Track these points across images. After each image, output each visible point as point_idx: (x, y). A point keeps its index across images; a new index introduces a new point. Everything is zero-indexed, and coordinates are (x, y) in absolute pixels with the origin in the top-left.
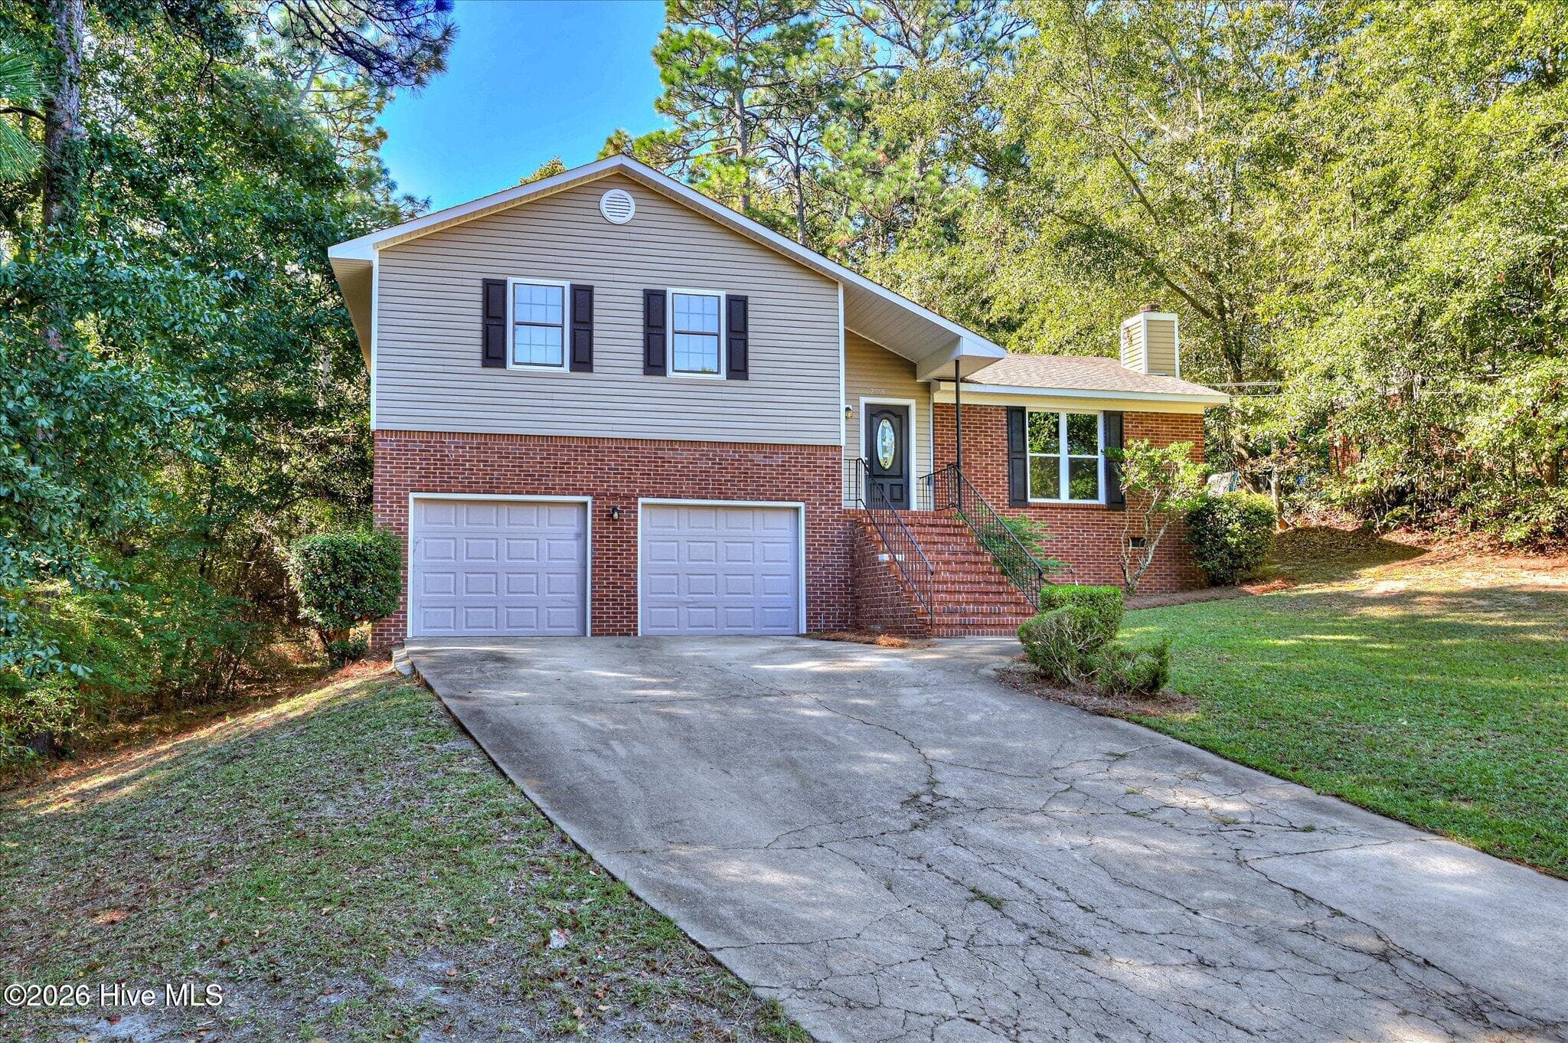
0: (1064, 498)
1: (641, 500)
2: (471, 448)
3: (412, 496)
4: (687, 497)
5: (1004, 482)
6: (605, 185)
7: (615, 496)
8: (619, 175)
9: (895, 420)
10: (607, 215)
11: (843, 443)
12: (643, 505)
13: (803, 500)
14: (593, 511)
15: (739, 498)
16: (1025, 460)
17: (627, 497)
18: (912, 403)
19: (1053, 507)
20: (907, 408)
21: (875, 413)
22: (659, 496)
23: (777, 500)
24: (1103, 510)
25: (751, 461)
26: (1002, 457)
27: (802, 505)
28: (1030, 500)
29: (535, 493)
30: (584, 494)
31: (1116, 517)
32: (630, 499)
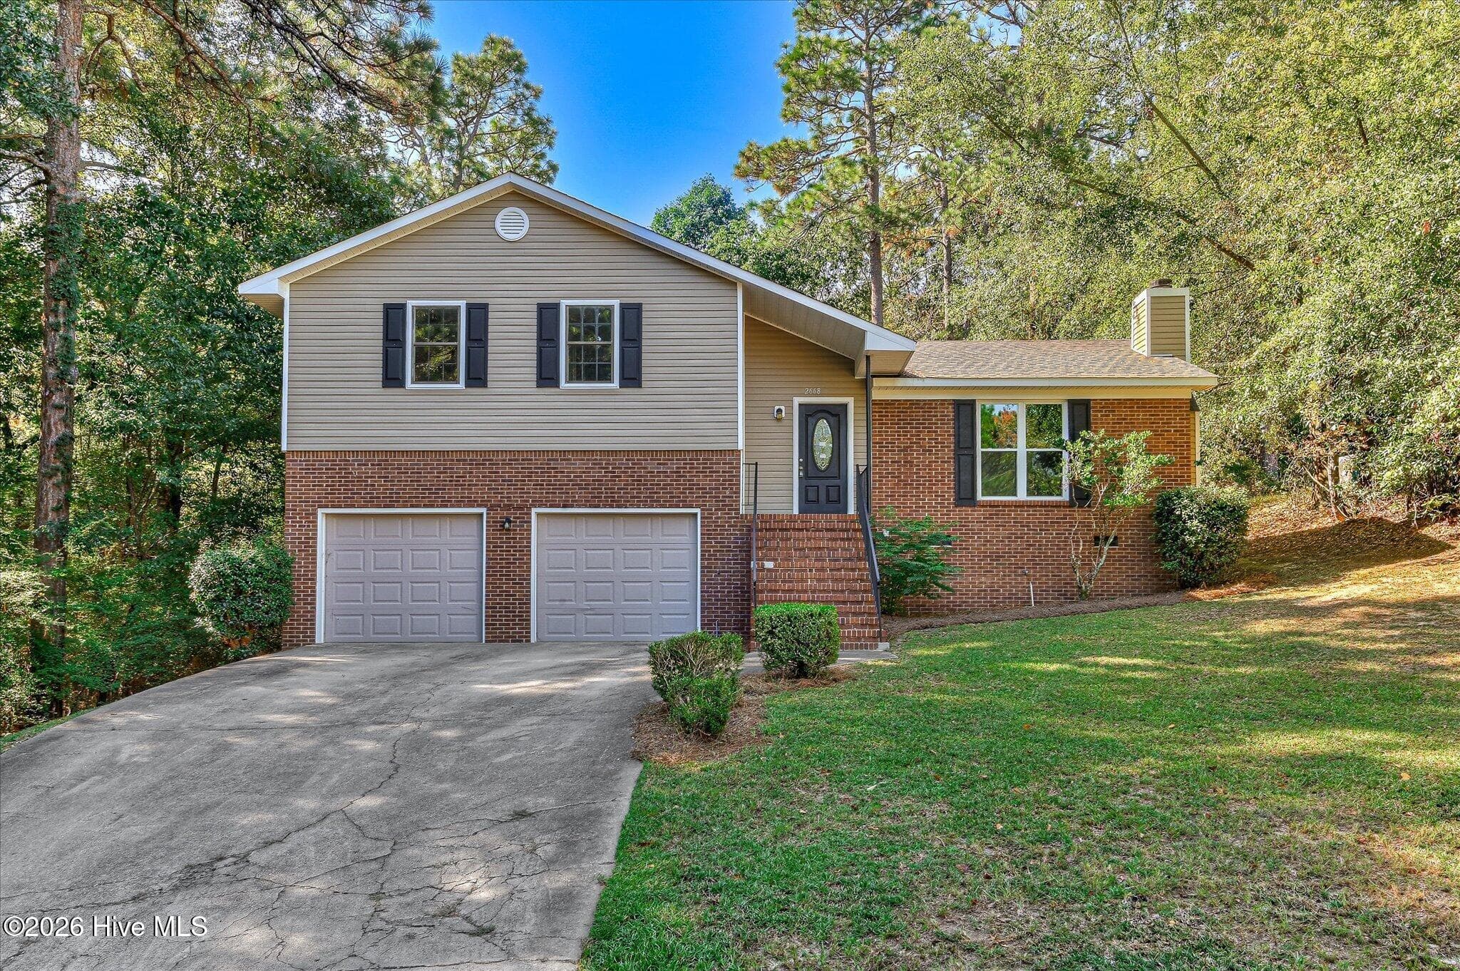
0: (1022, 495)
1: (534, 511)
2: (372, 465)
3: (320, 511)
4: (579, 506)
5: (950, 481)
6: (500, 204)
7: (508, 507)
8: (513, 193)
9: (832, 419)
10: (502, 233)
11: (741, 446)
12: (538, 515)
13: (697, 507)
14: (487, 522)
15: (632, 506)
16: (973, 457)
17: (520, 508)
18: (850, 401)
19: (1005, 505)
20: (844, 407)
21: (810, 414)
22: (551, 506)
23: (671, 506)
24: (1064, 507)
25: (645, 468)
26: (948, 453)
27: (698, 511)
28: (980, 497)
29: (432, 506)
30: (479, 506)
31: (1078, 514)
32: (524, 509)
